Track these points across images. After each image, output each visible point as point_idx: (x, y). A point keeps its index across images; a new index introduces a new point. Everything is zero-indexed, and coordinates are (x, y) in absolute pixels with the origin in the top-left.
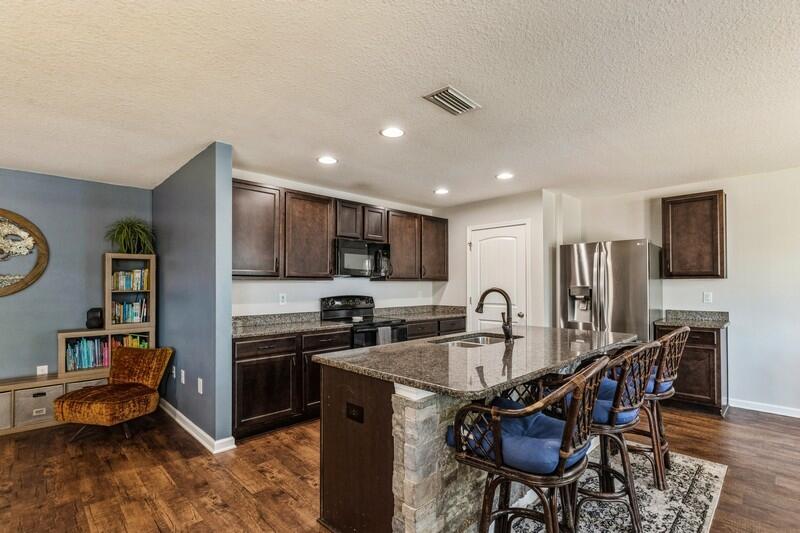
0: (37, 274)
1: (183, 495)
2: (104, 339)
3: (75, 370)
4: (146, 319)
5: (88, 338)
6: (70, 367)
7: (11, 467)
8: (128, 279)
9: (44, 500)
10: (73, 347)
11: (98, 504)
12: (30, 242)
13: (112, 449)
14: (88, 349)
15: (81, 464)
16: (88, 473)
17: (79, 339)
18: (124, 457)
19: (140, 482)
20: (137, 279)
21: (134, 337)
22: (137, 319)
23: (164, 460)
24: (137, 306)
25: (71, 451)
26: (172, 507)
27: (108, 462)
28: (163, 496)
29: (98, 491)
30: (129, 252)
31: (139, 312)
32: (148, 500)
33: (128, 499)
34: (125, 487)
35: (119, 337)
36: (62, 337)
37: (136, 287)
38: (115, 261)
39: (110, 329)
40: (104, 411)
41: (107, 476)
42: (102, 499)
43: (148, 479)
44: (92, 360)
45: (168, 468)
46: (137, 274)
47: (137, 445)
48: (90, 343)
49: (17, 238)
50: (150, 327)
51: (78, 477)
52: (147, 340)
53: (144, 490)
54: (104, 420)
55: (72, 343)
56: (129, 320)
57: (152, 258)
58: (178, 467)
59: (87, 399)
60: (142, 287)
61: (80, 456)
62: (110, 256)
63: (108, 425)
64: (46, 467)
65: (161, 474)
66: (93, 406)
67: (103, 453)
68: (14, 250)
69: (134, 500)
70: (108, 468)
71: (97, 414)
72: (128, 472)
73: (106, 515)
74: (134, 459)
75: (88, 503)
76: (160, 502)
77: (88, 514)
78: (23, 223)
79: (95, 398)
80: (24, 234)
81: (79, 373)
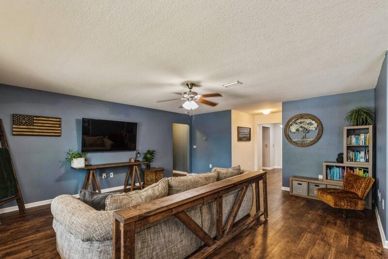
0: (318, 138)
1: (346, 254)
2: (343, 168)
3: (331, 180)
4: (367, 161)
5: (337, 167)
6: (329, 178)
7: (299, 208)
8: (357, 139)
9: (298, 223)
10: (330, 169)
11: (311, 234)
12: (316, 125)
13: (334, 218)
14: (336, 171)
15: (318, 218)
16: (318, 222)
17: (333, 166)
18: (336, 224)
19: (333, 237)
20: (362, 139)
21: (360, 169)
22: (362, 160)
23: (352, 234)
24: (362, 153)
25: (319, 212)
26: (336, 255)
27: (328, 222)
28: (337, 248)
29: (315, 230)
30: (357, 125)
31: (364, 156)
32: (330, 245)
33: (323, 240)
34: (326, 235)
35: (352, 168)
36: (325, 164)
37: (361, 143)
38: (348, 130)
39: (346, 163)
40: (331, 199)
41: (323, 227)
42: (314, 234)
43: (337, 238)
44: (338, 177)
45: (350, 239)
46: (362, 136)
47: (346, 222)
48: (338, 169)
49: (311, 124)
50: (370, 166)
51: (313, 222)
52: (368, 172)
53: (332, 241)
54: (332, 204)
55: (329, 167)
56: (358, 160)
57: (371, 127)
58: (356, 241)
59: (327, 193)
60: (365, 144)
61: (321, 215)
62: (346, 128)
63: (333, 206)
64: (307, 213)
65: (345, 240)
66: (328, 196)
67: (330, 218)
68: (310, 129)
69: (324, 241)
70: (326, 224)
71: (329, 200)
72: (332, 230)
73: (310, 240)
74: (339, 227)
75: (309, 232)
76: (333, 250)
77: (305, 235)
78: (314, 118)
79: (330, 193)
80: (314, 122)
81: (331, 181)
